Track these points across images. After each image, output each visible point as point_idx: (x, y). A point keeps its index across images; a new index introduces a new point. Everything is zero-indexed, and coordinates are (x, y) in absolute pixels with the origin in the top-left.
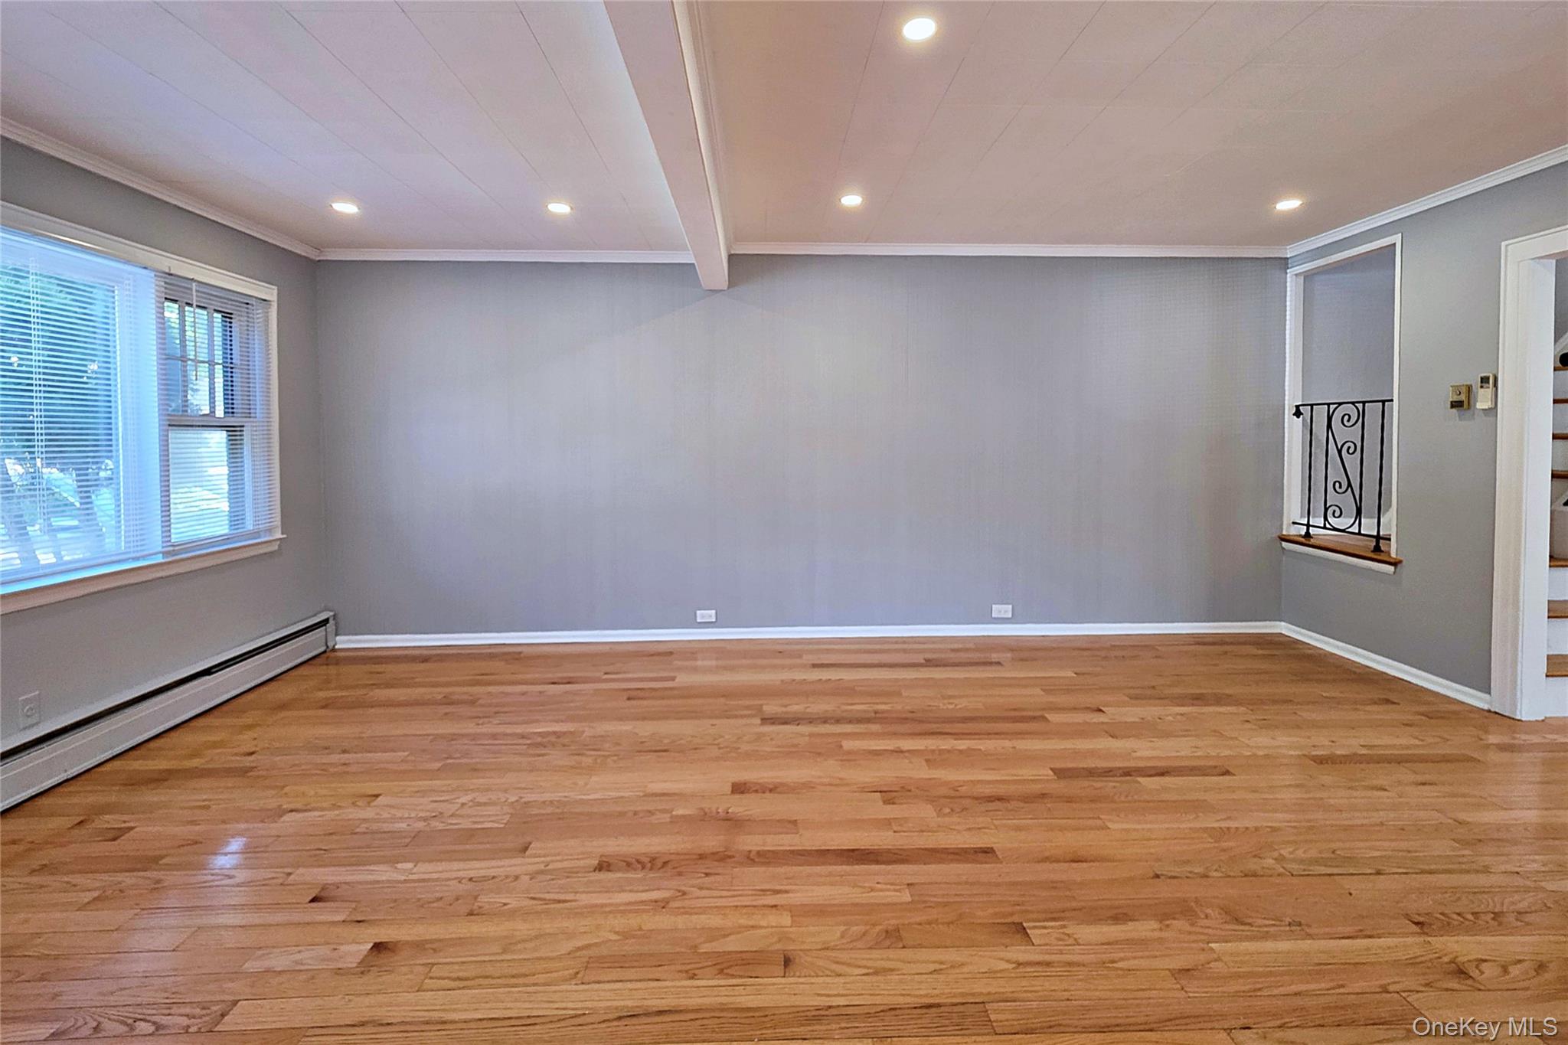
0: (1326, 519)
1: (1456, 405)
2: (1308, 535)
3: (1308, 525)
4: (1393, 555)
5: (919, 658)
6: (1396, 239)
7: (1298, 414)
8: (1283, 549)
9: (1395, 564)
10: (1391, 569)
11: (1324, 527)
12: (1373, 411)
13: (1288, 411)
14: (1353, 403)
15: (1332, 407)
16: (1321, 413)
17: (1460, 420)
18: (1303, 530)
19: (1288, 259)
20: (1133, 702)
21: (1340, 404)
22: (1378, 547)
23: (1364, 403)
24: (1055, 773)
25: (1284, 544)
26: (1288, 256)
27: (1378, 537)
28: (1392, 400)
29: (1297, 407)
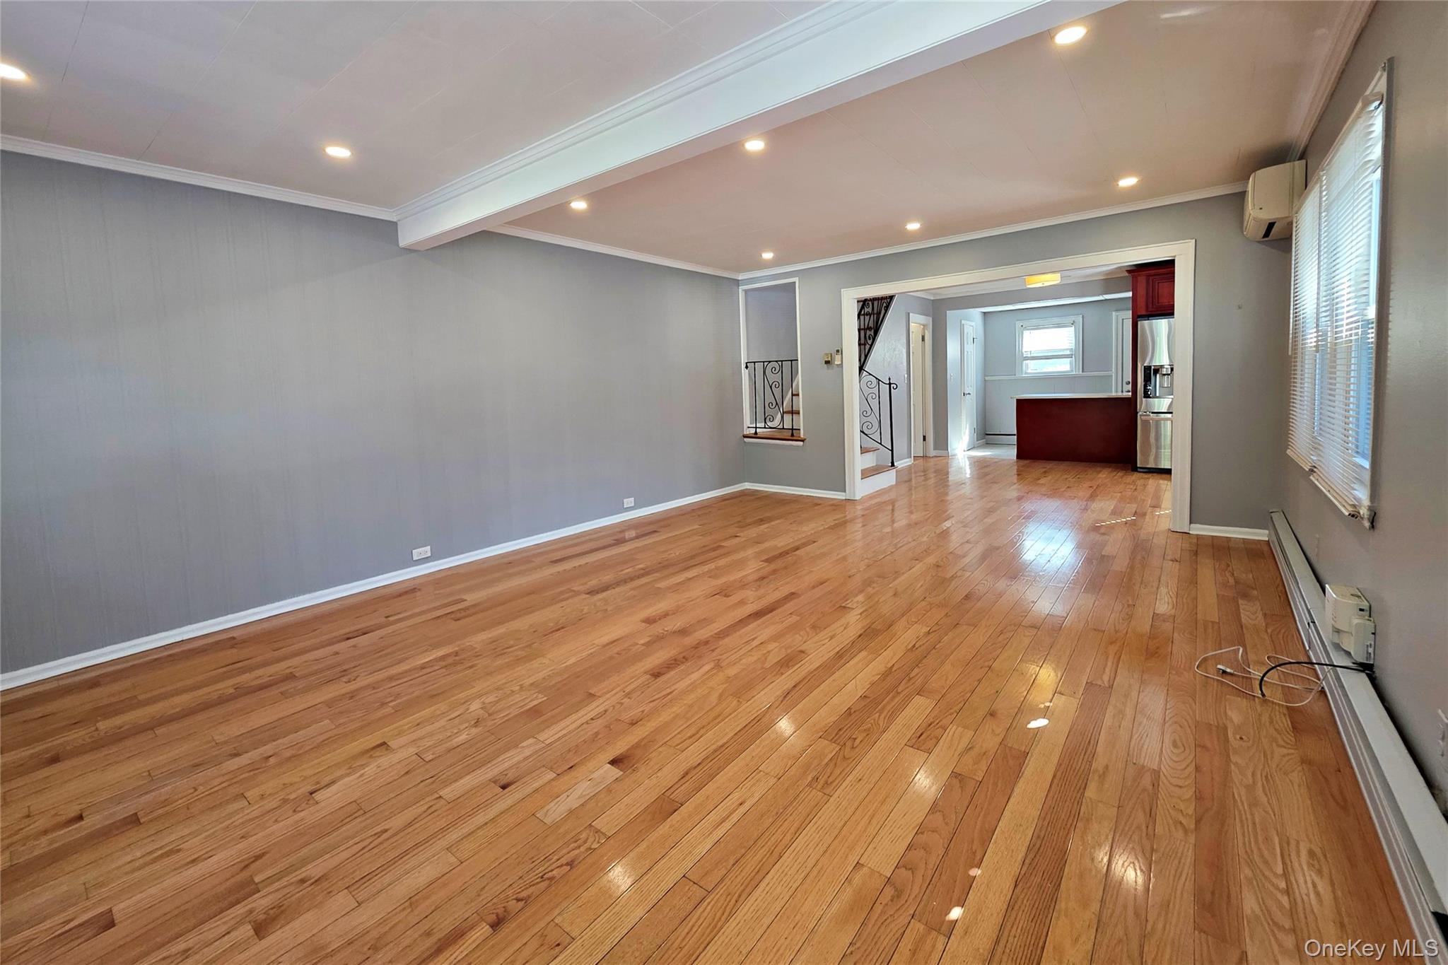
0: (765, 422)
1: (827, 362)
2: (756, 433)
3: (756, 428)
4: (802, 436)
5: (609, 540)
6: (796, 280)
7: (747, 367)
8: (745, 442)
9: (803, 441)
10: (801, 443)
11: (765, 428)
12: (787, 365)
13: (743, 366)
14: (776, 361)
15: (766, 364)
16: (759, 367)
17: (828, 368)
18: (753, 431)
19: (738, 280)
20: (742, 529)
21: (770, 362)
22: (793, 434)
23: (782, 361)
24: (766, 562)
25: (745, 439)
26: (740, 279)
27: (792, 429)
28: (797, 360)
29: (746, 363)
